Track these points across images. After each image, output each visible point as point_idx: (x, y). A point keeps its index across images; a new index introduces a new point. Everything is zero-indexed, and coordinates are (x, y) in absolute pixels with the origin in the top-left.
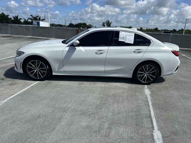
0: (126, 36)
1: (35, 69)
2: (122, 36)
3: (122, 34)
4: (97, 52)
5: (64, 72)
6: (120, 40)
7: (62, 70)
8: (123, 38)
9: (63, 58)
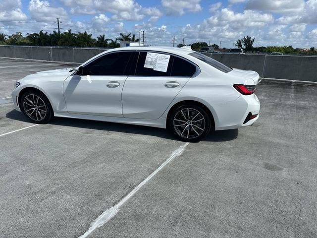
0: (156, 59)
1: (34, 107)
2: (150, 60)
3: (150, 57)
4: (109, 84)
5: (68, 113)
6: (146, 66)
7: (65, 109)
8: (151, 63)
9: (64, 91)
